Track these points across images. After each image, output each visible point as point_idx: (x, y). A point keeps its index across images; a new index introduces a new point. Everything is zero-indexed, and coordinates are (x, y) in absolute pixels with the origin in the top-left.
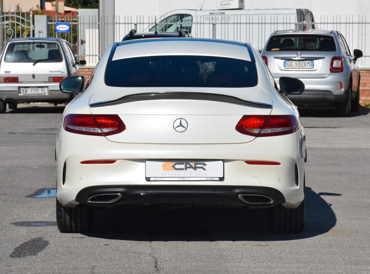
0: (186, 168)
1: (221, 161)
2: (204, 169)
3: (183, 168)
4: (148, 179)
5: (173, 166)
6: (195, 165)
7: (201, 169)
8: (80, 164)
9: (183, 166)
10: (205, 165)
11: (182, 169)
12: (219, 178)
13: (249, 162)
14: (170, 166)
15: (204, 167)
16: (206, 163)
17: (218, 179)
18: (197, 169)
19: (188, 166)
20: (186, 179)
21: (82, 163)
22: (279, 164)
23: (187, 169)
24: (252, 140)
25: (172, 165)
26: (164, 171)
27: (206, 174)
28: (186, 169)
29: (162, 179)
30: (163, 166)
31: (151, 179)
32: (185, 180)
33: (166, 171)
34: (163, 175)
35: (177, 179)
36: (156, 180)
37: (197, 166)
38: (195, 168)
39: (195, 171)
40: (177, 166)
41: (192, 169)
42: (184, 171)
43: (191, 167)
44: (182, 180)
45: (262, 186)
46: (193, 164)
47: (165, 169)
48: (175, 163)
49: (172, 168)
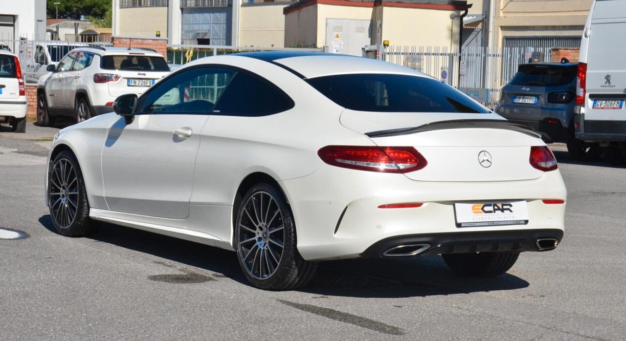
0: (495, 210)
2: (511, 211)
3: (491, 210)
4: (459, 225)
5: (482, 209)
6: (503, 205)
7: (508, 211)
8: (378, 208)
9: (491, 208)
10: (511, 206)
11: (491, 212)
13: (546, 201)
14: (478, 209)
15: (510, 208)
16: (512, 203)
17: (524, 223)
18: (505, 211)
19: (496, 207)
21: (380, 207)
25: (481, 207)
26: (474, 214)
28: (494, 212)
29: (474, 224)
30: (473, 208)
31: (462, 225)
32: (495, 224)
33: (476, 214)
34: (474, 219)
35: (487, 224)
36: (467, 226)
37: (505, 207)
38: (503, 210)
39: (503, 213)
40: (486, 209)
41: (500, 212)
42: (493, 213)
43: (499, 209)
44: (492, 224)
46: (500, 205)
47: (475, 213)
48: (483, 205)
49: (481, 210)
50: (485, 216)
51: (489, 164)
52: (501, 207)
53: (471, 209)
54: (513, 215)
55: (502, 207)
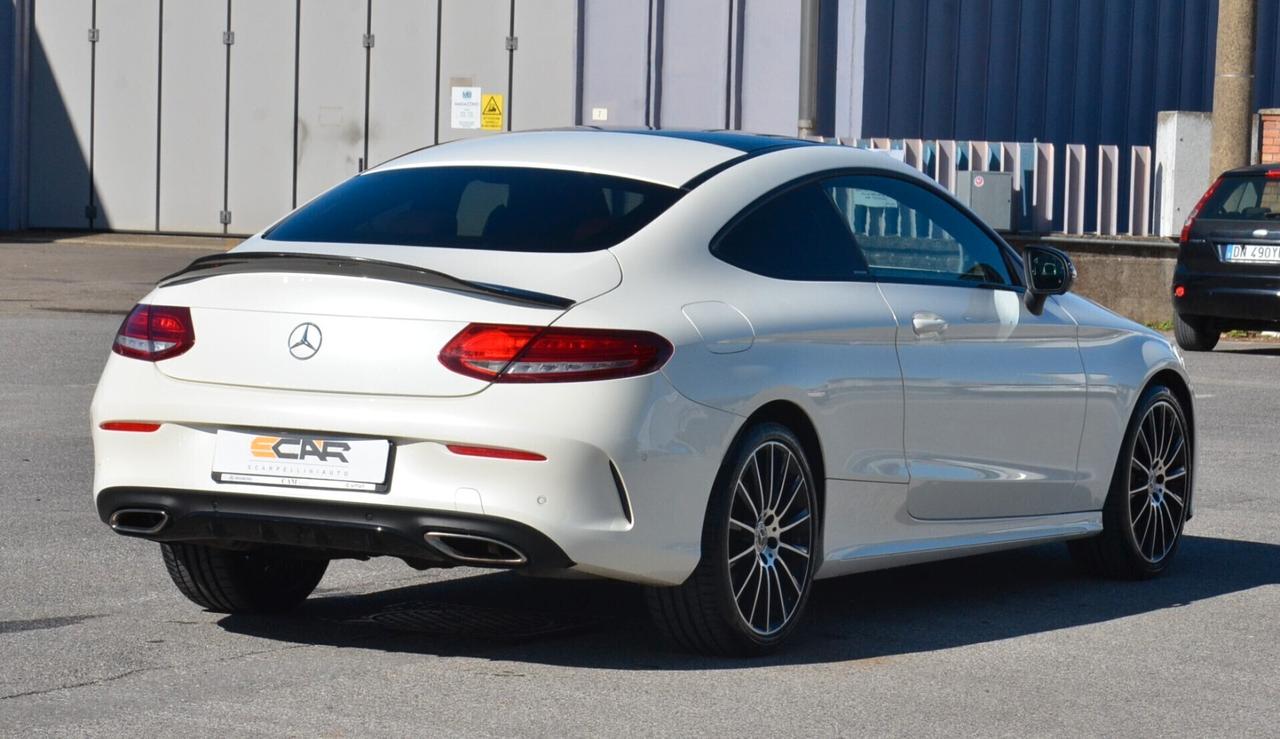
0: (304, 453)
1: (386, 441)
2: (344, 460)
3: (295, 452)
4: (216, 477)
5: (275, 448)
6: (326, 446)
7: (337, 459)
8: (99, 429)
9: (296, 449)
10: (347, 448)
11: (294, 456)
12: (377, 484)
13: (457, 448)
14: (267, 447)
15: (346, 454)
16: (350, 443)
17: (373, 487)
18: (328, 458)
19: (308, 448)
20: (300, 482)
22: (541, 458)
23: (306, 457)
24: (479, 389)
25: (273, 445)
26: (254, 457)
27: (346, 474)
28: (302, 457)
29: (246, 479)
30: (254, 445)
31: (224, 478)
32: (298, 484)
33: (258, 459)
35: (278, 481)
36: (235, 480)
37: (330, 449)
38: (323, 456)
39: (323, 462)
40: (284, 448)
42: (298, 461)
43: (315, 452)
44: (292, 484)
45: (486, 513)
46: (319, 444)
47: (257, 454)
48: (280, 439)
49: (272, 451)
50: (279, 465)
51: (312, 352)
52: (321, 450)
53: (250, 444)
54: (346, 470)
55: (325, 448)
